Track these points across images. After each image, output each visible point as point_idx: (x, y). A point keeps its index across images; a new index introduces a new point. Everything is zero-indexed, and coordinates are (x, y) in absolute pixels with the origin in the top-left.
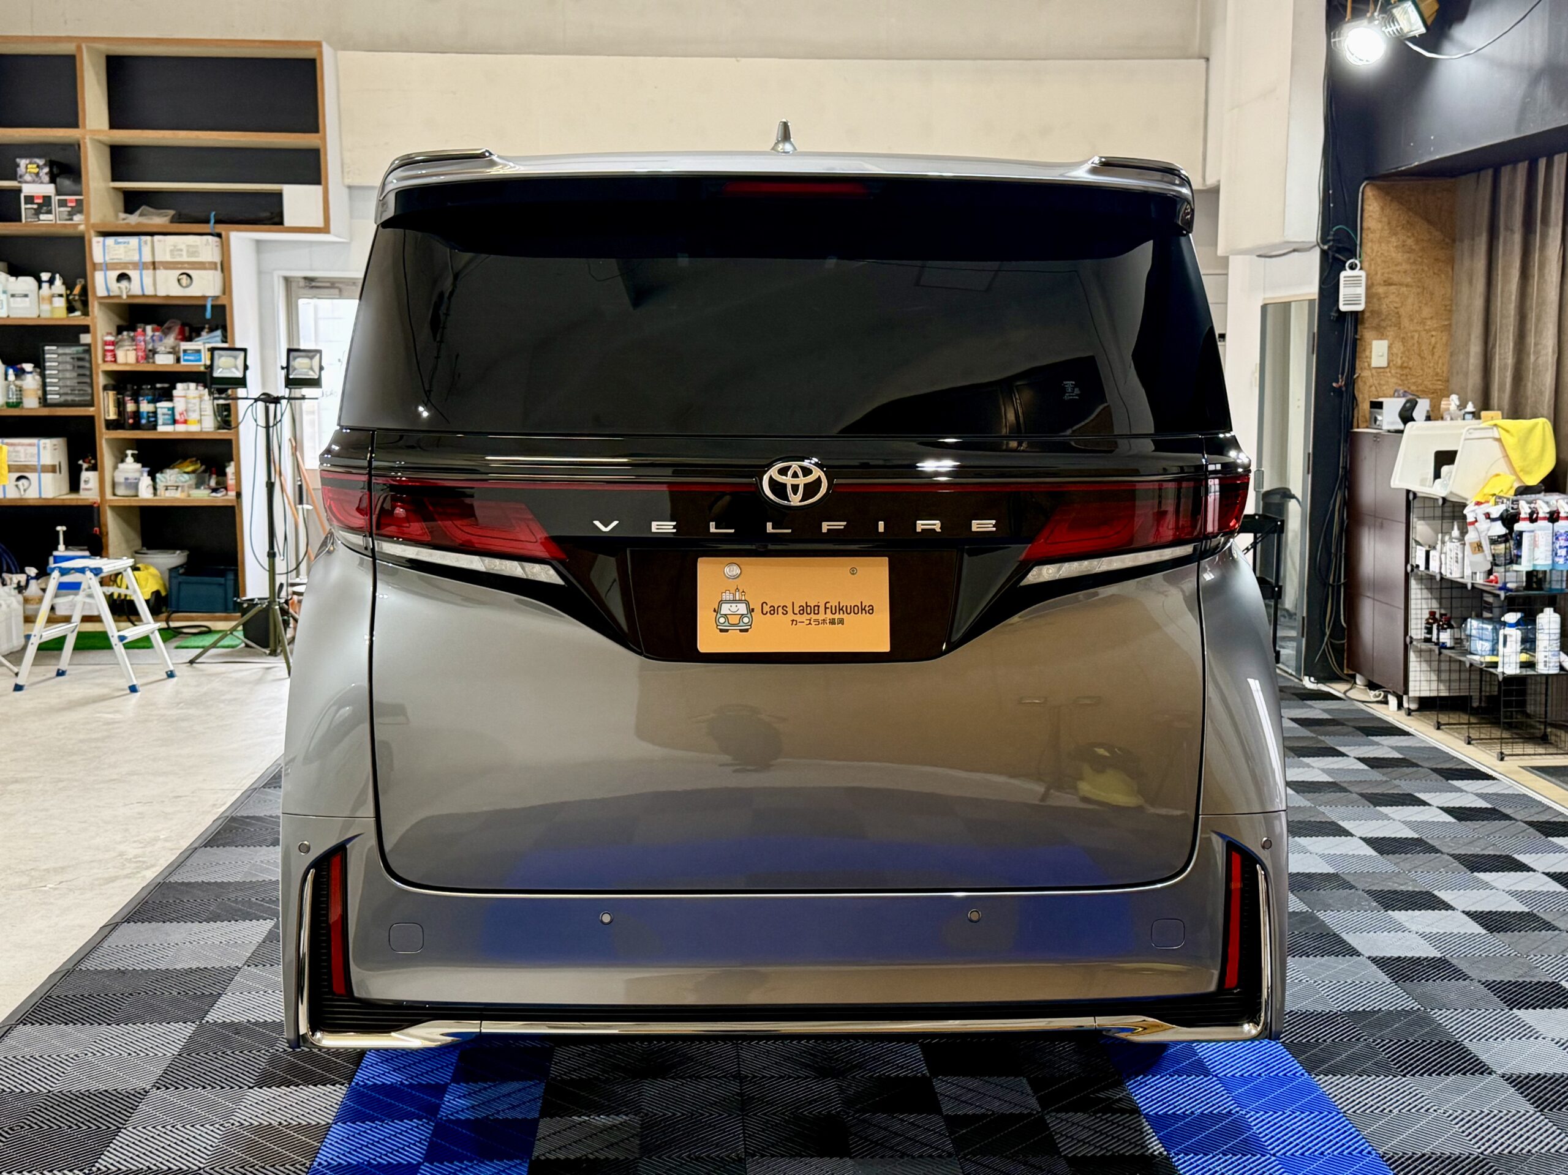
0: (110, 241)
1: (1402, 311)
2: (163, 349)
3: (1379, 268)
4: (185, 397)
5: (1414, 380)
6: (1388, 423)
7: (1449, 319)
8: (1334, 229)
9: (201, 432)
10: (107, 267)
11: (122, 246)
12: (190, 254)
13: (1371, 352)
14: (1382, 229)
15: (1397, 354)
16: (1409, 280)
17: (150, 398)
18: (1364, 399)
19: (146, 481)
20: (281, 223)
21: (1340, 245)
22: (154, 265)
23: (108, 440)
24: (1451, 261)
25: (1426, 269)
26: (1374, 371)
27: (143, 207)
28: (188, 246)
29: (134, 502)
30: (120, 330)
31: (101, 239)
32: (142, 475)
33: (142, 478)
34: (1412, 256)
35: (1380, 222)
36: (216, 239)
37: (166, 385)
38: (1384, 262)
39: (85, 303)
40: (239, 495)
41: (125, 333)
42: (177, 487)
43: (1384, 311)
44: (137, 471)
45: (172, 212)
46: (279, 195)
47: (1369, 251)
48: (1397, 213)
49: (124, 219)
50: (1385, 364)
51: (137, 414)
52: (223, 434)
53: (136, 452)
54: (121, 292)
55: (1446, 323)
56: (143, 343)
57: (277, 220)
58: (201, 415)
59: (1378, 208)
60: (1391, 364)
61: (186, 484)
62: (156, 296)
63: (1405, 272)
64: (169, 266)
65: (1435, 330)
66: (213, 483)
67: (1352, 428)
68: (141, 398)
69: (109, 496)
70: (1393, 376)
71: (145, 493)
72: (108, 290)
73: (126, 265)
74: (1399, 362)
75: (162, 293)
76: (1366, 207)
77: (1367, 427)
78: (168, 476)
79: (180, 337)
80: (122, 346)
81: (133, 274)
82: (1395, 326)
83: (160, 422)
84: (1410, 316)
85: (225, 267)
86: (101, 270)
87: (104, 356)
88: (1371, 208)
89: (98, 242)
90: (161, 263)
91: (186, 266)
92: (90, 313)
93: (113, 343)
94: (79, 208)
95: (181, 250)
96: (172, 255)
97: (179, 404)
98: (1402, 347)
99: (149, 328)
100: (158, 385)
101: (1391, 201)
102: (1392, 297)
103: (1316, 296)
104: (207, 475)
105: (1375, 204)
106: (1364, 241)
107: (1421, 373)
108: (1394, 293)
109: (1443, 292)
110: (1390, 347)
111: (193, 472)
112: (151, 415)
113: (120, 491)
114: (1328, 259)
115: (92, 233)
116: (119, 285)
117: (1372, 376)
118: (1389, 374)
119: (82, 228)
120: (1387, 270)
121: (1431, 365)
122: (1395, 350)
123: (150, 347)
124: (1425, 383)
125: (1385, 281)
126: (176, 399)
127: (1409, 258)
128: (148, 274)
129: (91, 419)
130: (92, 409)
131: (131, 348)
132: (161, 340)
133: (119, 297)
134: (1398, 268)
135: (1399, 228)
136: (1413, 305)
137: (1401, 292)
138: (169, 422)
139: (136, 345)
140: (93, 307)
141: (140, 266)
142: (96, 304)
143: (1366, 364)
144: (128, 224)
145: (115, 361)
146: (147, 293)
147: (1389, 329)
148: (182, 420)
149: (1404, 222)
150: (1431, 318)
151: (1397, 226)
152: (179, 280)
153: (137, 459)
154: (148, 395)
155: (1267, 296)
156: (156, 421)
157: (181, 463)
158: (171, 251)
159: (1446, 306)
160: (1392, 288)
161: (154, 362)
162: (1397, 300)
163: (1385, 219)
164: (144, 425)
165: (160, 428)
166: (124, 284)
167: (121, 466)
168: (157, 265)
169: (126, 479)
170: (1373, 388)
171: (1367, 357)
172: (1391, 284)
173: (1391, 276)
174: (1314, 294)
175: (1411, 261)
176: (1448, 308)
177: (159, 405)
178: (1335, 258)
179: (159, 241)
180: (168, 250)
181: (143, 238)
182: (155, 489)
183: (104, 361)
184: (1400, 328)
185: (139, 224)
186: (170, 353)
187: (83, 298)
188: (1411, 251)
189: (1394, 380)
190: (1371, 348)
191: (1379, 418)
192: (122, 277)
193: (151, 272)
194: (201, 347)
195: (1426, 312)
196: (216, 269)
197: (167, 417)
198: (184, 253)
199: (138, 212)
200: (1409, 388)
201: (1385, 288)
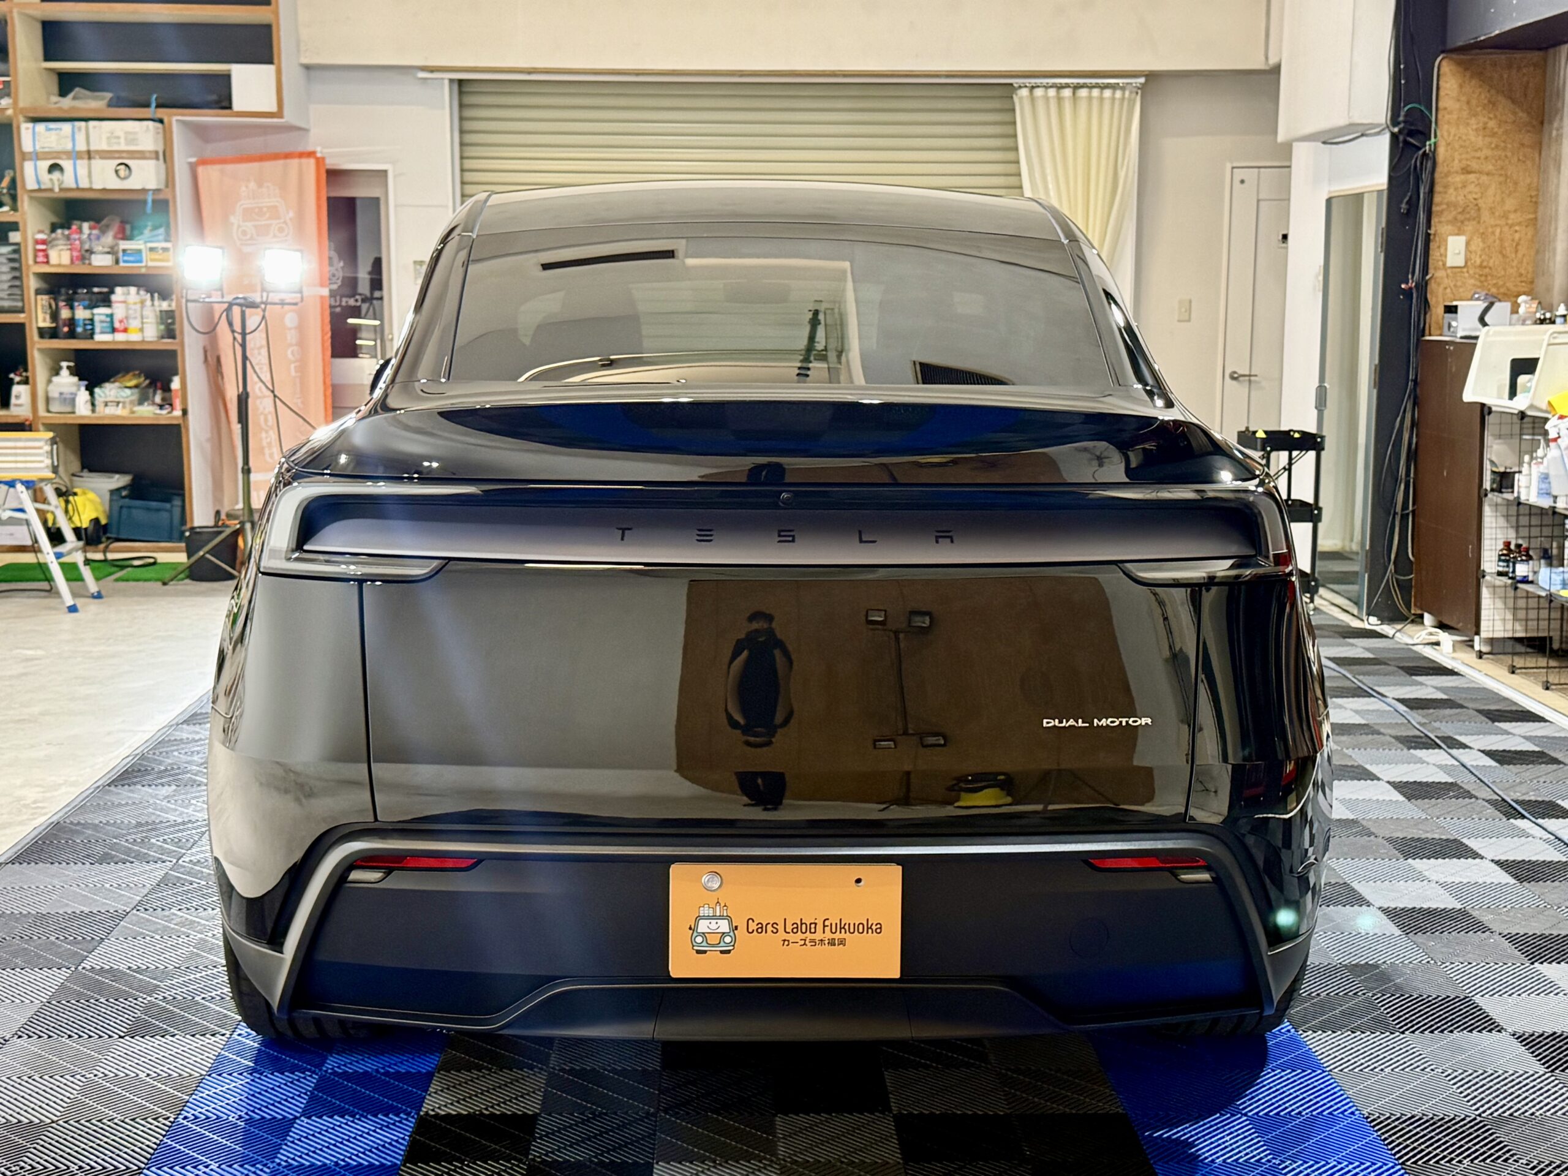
0: (41, 127)
1: (1481, 202)
2: (100, 248)
3: (1456, 153)
4: (124, 302)
5: (1494, 282)
6: (1464, 330)
7: (1535, 212)
8: (1406, 109)
9: (143, 342)
10: (37, 156)
11: (54, 132)
12: (129, 142)
13: (1446, 249)
14: (1461, 109)
15: (1476, 253)
16: (1491, 167)
17: (87, 303)
18: (1437, 302)
19: (83, 396)
20: (230, 107)
21: (1413, 128)
22: (89, 155)
23: (40, 350)
24: (1539, 146)
25: (1509, 154)
26: (1449, 271)
27: (77, 89)
28: (127, 133)
29: (70, 420)
30: (54, 228)
31: (30, 125)
32: (79, 390)
33: (79, 393)
34: (1495, 140)
35: (1459, 100)
36: (159, 125)
37: (105, 290)
38: (1461, 146)
39: (14, 198)
40: (185, 412)
41: (59, 231)
42: (118, 403)
43: (1461, 203)
44: (74, 384)
45: (109, 95)
46: (227, 78)
47: (1445, 134)
48: (1478, 91)
49: (56, 103)
50: (1462, 264)
51: (72, 322)
52: (167, 344)
53: (72, 364)
54: (53, 184)
55: (1532, 216)
56: (77, 242)
57: (224, 104)
58: (142, 323)
59: (1455, 86)
60: (1469, 263)
61: (128, 400)
62: (91, 189)
63: (1486, 158)
64: (106, 155)
65: (1519, 224)
66: (158, 399)
67: (1423, 335)
68: (76, 304)
69: (42, 412)
70: (1471, 277)
71: (83, 410)
72: (38, 182)
73: (58, 154)
74: (1478, 262)
75: (98, 185)
76: (1441, 83)
77: (1441, 335)
78: (108, 391)
79: (120, 236)
80: (57, 245)
81: (66, 164)
82: (1474, 219)
83: (97, 330)
84: (1491, 208)
85: (166, 156)
86: (31, 159)
87: (36, 256)
88: (1448, 85)
89: (27, 129)
90: (97, 152)
91: (124, 155)
92: (20, 209)
93: (43, 242)
94: (6, 90)
95: (118, 138)
96: (109, 144)
97: (118, 311)
98: (1481, 245)
99: (86, 226)
100: (96, 290)
101: (1472, 77)
102: (1471, 187)
103: (1385, 187)
104: (151, 391)
105: (1453, 81)
106: (1440, 123)
107: (1503, 273)
108: (1473, 182)
109: (1528, 181)
110: (1468, 244)
111: (136, 386)
112: (87, 322)
113: (55, 407)
114: (1398, 144)
115: (21, 118)
116: (50, 176)
117: (1447, 276)
118: (1466, 275)
119: (10, 112)
120: (1464, 156)
121: (1514, 264)
122: (1473, 248)
123: (87, 247)
124: (1508, 285)
125: (1463, 169)
126: (114, 305)
127: (1491, 143)
128: (82, 165)
129: (20, 327)
130: (22, 315)
131: (65, 247)
132: (98, 238)
133: (51, 190)
134: (1478, 154)
135: (1479, 109)
136: (1495, 196)
137: (1481, 181)
138: (109, 330)
139: (71, 245)
140: (22, 201)
141: (74, 155)
142: (26, 198)
143: (1441, 263)
144: (60, 109)
145: (47, 262)
146: (81, 186)
147: (1466, 223)
148: (122, 328)
149: (1486, 102)
150: (1515, 211)
151: (1477, 106)
152: (117, 171)
153: (74, 372)
154: (84, 300)
155: (1332, 189)
156: (93, 329)
157: (123, 376)
158: (108, 138)
159: (1531, 197)
160: (1472, 177)
161: (90, 264)
162: (1477, 190)
163: (1464, 99)
164: (79, 333)
165: (98, 337)
166: (56, 175)
167: (55, 379)
168: (92, 155)
169: (61, 394)
170: (1448, 290)
171: (1441, 255)
172: (1469, 172)
173: (1468, 163)
174: (1383, 184)
175: (1493, 146)
176: (1534, 200)
177: (96, 311)
178: (1405, 142)
179: (95, 127)
180: (104, 137)
181: (77, 124)
182: (93, 405)
183: (36, 262)
184: (1479, 222)
185: (73, 108)
186: (108, 253)
187: (12, 192)
188: (1494, 134)
189: (1472, 281)
190: (1446, 245)
191: (1454, 324)
192: (54, 168)
193: (86, 162)
194: (142, 247)
195: (1510, 204)
196: (157, 158)
197: (105, 325)
198: (122, 140)
199: (71, 95)
200: (1489, 290)
201: (1463, 177)
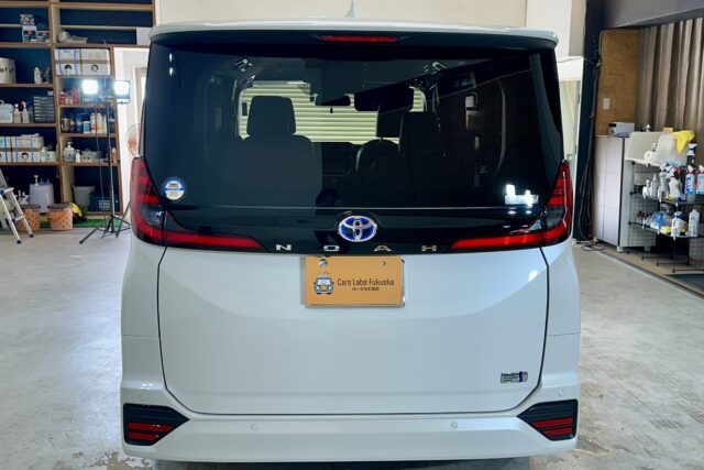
0: (62, 51)
1: (616, 86)
3: (607, 68)
4: (95, 119)
5: (620, 115)
9: (102, 134)
11: (67, 53)
12: (97, 57)
14: (609, 51)
16: (620, 73)
17: (80, 119)
18: (600, 123)
19: (78, 156)
23: (62, 137)
25: (626, 68)
26: (604, 112)
27: (77, 36)
28: (96, 53)
29: (74, 164)
30: (65, 90)
32: (76, 153)
35: (609, 47)
36: (108, 50)
37: (87, 114)
38: (609, 65)
39: (51, 78)
40: (119, 162)
42: (89, 158)
43: (608, 86)
44: (73, 151)
45: (87, 38)
46: (135, 31)
47: (604, 60)
48: (615, 44)
50: (609, 108)
51: (75, 126)
52: (111, 135)
53: (72, 143)
54: (67, 73)
55: (636, 91)
56: (76, 96)
57: (134, 42)
58: (103, 127)
60: (612, 108)
62: (82, 75)
63: (619, 69)
64: (87, 62)
65: (630, 93)
67: (595, 135)
68: (77, 119)
69: (62, 162)
71: (78, 161)
72: (61, 72)
73: (69, 61)
74: (615, 107)
75: (85, 74)
76: (602, 41)
78: (88, 153)
80: (67, 97)
81: (72, 65)
84: (619, 88)
85: (112, 62)
86: (58, 63)
89: (57, 51)
90: (84, 60)
91: (95, 62)
92: (53, 82)
93: (63, 95)
94: (48, 36)
95: (93, 55)
96: (89, 58)
97: (93, 122)
98: (616, 101)
100: (84, 114)
101: (612, 39)
105: (607, 41)
106: (602, 56)
107: (623, 112)
110: (611, 101)
112: (81, 126)
113: (67, 160)
114: (586, 64)
115: (54, 47)
116: (66, 70)
118: (609, 113)
119: (49, 45)
120: (610, 69)
121: (627, 108)
122: (613, 103)
124: (625, 116)
125: (609, 73)
126: (91, 120)
127: (620, 64)
128: (78, 66)
130: (55, 124)
131: (71, 98)
133: (66, 75)
134: (616, 68)
135: (616, 51)
136: (621, 83)
137: (616, 78)
138: (89, 130)
139: (73, 96)
141: (75, 62)
142: (56, 78)
143: (601, 108)
145: (65, 103)
146: (78, 74)
147: (610, 93)
148: (94, 129)
149: (618, 48)
150: (628, 89)
152: (92, 68)
156: (83, 129)
160: (613, 76)
161: (81, 104)
162: (614, 81)
164: (78, 131)
165: (85, 132)
166: (68, 70)
167: (66, 149)
168: (82, 62)
169: (69, 154)
170: (604, 118)
171: (601, 105)
173: (612, 71)
174: (581, 78)
177: (84, 122)
178: (589, 63)
179: (83, 51)
180: (87, 55)
181: (76, 50)
182: (82, 159)
183: (60, 103)
184: (615, 93)
185: (75, 44)
187: (50, 76)
188: (621, 60)
189: (612, 115)
190: (603, 102)
193: (80, 64)
195: (626, 86)
196: (108, 63)
197: (87, 127)
199: (75, 38)
201: (609, 76)
